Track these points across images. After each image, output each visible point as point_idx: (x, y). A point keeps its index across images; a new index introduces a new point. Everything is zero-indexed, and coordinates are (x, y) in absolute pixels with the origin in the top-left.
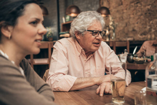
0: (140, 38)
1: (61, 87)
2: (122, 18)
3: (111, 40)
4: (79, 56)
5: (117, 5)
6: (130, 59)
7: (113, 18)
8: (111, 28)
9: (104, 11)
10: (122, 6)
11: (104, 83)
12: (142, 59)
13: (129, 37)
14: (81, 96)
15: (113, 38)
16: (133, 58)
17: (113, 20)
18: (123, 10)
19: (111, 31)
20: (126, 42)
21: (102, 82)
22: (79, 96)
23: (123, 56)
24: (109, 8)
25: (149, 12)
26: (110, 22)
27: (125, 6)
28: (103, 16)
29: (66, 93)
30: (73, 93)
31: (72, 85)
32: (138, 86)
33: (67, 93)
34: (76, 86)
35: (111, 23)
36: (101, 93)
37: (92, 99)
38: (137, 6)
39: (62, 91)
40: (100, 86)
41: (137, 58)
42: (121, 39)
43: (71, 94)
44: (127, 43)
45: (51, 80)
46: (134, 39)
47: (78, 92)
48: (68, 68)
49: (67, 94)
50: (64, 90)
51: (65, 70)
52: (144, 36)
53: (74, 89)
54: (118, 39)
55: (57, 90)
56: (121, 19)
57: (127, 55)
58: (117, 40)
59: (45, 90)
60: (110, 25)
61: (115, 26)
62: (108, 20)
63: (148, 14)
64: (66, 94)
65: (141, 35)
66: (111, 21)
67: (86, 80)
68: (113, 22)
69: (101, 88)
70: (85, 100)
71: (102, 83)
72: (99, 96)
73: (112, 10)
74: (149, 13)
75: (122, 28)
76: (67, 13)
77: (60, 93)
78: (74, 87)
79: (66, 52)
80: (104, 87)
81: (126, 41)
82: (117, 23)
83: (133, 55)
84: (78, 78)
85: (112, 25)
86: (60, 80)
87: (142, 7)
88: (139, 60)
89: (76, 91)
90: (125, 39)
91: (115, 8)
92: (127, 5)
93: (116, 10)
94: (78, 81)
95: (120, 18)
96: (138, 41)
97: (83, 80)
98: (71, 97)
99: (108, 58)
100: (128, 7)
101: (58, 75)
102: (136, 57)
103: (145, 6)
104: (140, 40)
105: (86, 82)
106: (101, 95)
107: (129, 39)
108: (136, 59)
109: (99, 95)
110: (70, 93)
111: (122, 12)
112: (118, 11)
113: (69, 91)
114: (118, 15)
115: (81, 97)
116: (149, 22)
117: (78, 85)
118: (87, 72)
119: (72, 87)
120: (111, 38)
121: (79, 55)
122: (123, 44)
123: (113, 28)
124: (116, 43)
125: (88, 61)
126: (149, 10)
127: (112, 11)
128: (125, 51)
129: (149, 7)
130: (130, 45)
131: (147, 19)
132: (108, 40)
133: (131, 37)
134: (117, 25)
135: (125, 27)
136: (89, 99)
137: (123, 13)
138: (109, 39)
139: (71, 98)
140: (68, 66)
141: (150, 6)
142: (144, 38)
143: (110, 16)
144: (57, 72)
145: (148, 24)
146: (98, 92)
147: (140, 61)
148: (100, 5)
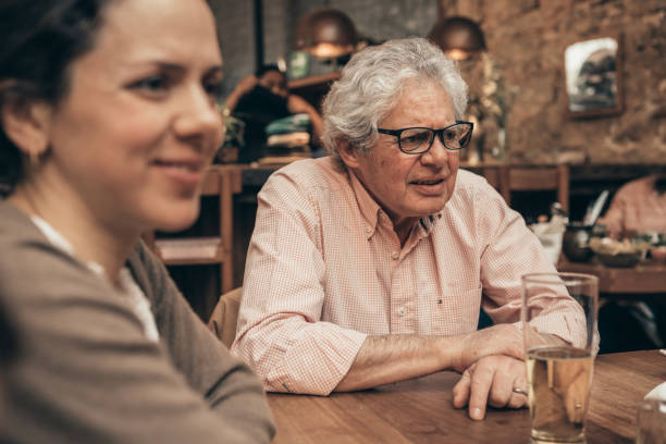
0: (614, 154)
1: (296, 376)
2: (539, 66)
3: (489, 161)
4: (370, 240)
5: (516, 10)
6: (577, 244)
7: (496, 67)
8: (489, 108)
9: (460, 37)
10: (535, 14)
11: (489, 359)
12: (626, 247)
13: (564, 149)
14: (388, 416)
15: (496, 151)
16: (588, 242)
17: (497, 76)
18: (540, 31)
19: (489, 123)
20: (553, 172)
21: (475, 353)
22: (378, 414)
23: (548, 232)
24: (482, 21)
25: (655, 41)
26: (487, 84)
27: (550, 12)
28: (457, 55)
29: (317, 399)
30: (350, 400)
31: (344, 370)
32: (631, 374)
33: (325, 400)
34: (362, 373)
35: (490, 89)
36: (475, 407)
37: (438, 431)
38: (603, 15)
39: (299, 392)
40: (466, 373)
41: (606, 241)
42: (530, 155)
43: (340, 407)
44: (558, 177)
45: (251, 343)
46: (587, 159)
47: (371, 395)
48: (321, 289)
49: (324, 406)
50: (310, 387)
51: (309, 301)
52: (631, 146)
53: (353, 384)
54: (520, 155)
55: (279, 387)
56: (533, 68)
57: (563, 229)
58: (515, 161)
59: (236, 392)
60: (482, 94)
61: (507, 102)
62: (475, 72)
63: (650, 50)
64: (318, 405)
65: (620, 139)
66: (492, 79)
67: (404, 348)
68: (500, 83)
69: (471, 382)
70: (406, 436)
71: (476, 361)
72: (468, 415)
73: (496, 32)
74: (657, 47)
75: (534, 110)
76: (301, 43)
77: (293, 402)
78: (353, 374)
79: (313, 220)
80: (489, 377)
81: (553, 167)
82: (515, 89)
83: (589, 229)
84: (373, 339)
85: (493, 97)
86: (291, 343)
87: (627, 19)
88: (615, 253)
89: (361, 395)
90: (548, 159)
91: (509, 21)
92: (560, 9)
93: (511, 30)
94: (373, 352)
95: (526, 67)
96: (606, 167)
97: (393, 348)
98: (345, 420)
99: (497, 248)
100: (563, 17)
101: (282, 321)
102: (602, 235)
103: (638, 16)
104: (613, 161)
105: (408, 356)
106: (477, 412)
107: (564, 158)
108: (603, 247)
109: (463, 412)
110: (336, 400)
111: (535, 41)
112: (518, 36)
113: (335, 393)
114: (519, 55)
115: (386, 420)
116: (655, 86)
117: (369, 366)
118: (402, 308)
119: (345, 377)
120: (491, 152)
121: (369, 236)
122: (541, 181)
123: (496, 109)
124: (514, 173)
125: (408, 262)
126: (654, 32)
127: (491, 36)
128: (554, 211)
129: (655, 20)
130: (573, 184)
131: (647, 73)
132: (474, 160)
133: (575, 149)
134: (514, 96)
135: (548, 105)
136: (426, 433)
137: (543, 44)
138: (481, 159)
139: (344, 424)
140: (324, 283)
141: (661, 15)
142: (634, 152)
143: (485, 56)
144: (275, 307)
145: (648, 91)
146: (459, 398)
147: (621, 255)
148: (441, 11)
